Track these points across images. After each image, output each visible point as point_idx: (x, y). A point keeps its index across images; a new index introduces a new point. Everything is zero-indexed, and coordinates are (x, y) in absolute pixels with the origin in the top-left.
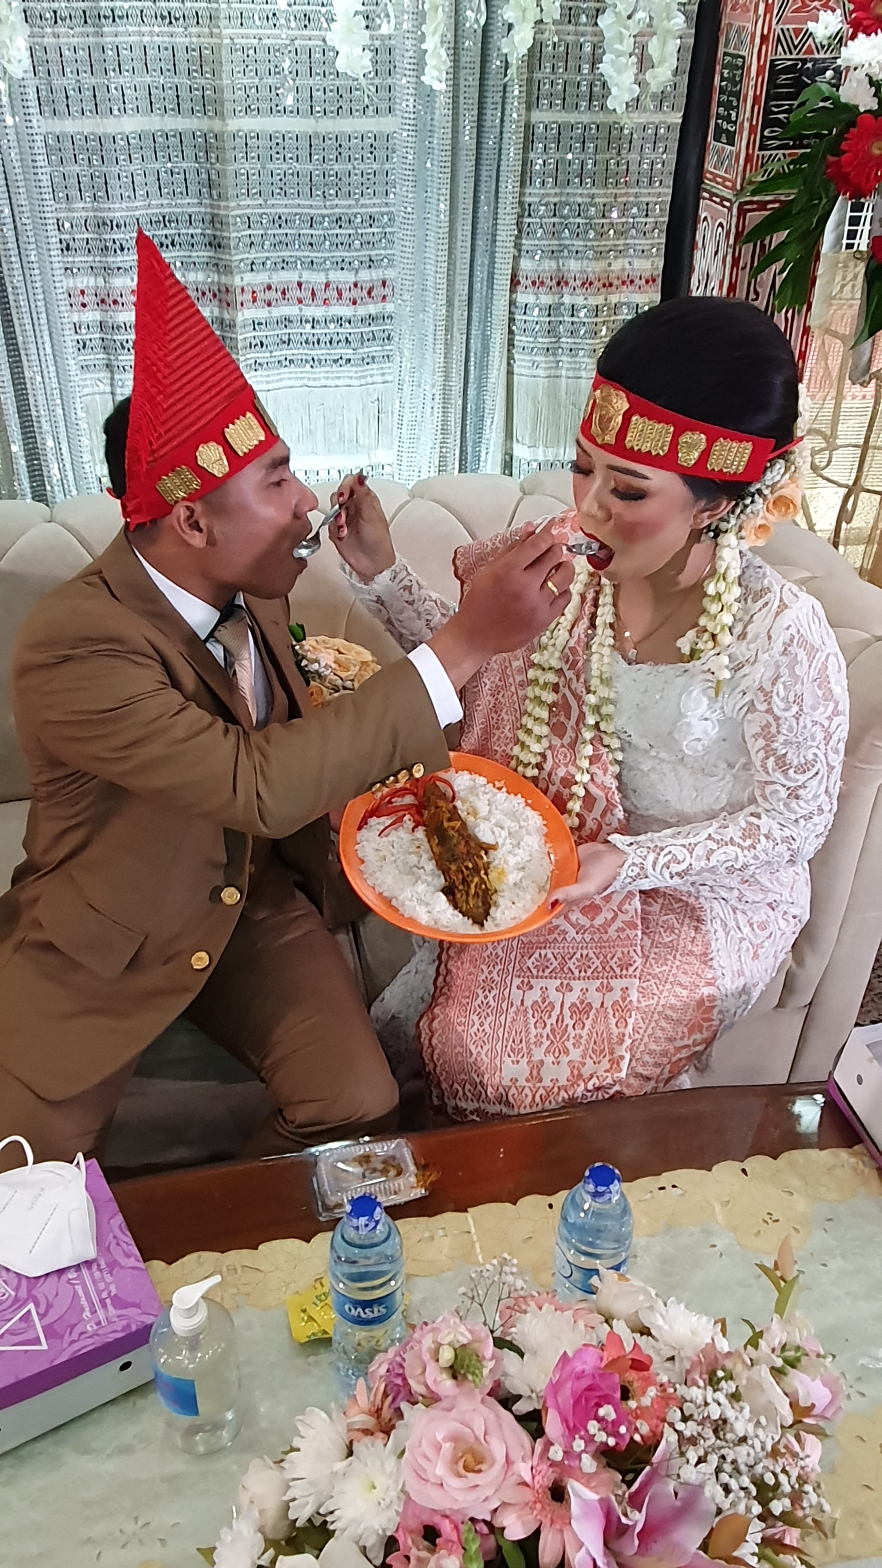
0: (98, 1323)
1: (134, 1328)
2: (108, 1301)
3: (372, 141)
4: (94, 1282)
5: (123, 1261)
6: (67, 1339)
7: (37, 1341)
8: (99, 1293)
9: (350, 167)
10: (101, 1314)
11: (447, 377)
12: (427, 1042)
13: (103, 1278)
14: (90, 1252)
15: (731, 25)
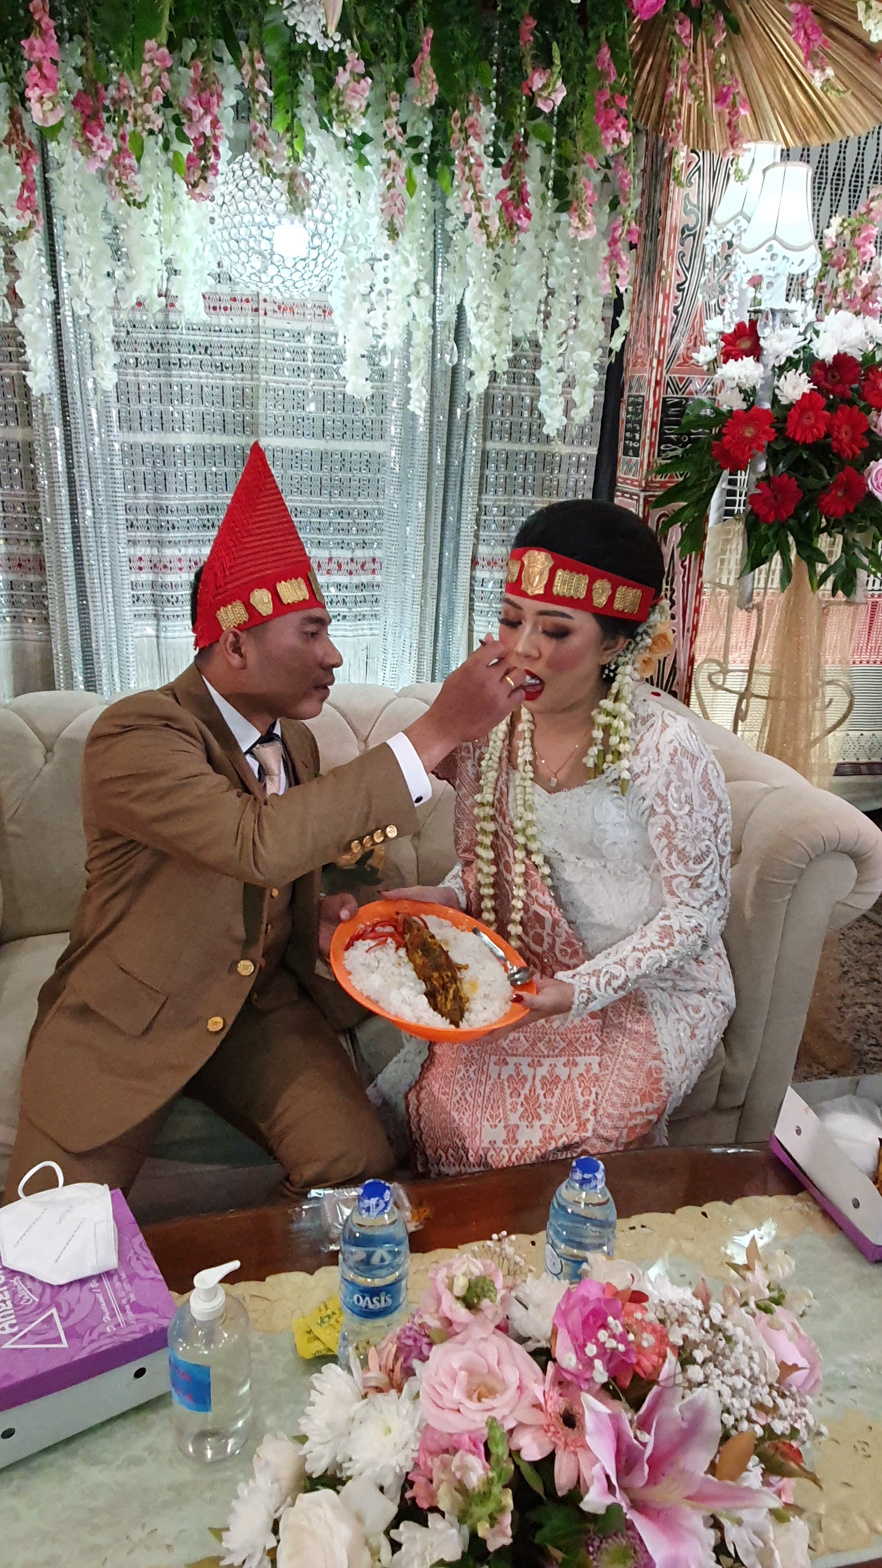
0: (118, 1325)
1: (151, 1330)
2: (128, 1307)
3: (367, 457)
4: (115, 1291)
5: (143, 1273)
6: (87, 1338)
7: (58, 1340)
8: (119, 1300)
9: (350, 475)
10: (120, 1318)
11: (422, 631)
12: (414, 1112)
13: (123, 1289)
14: (112, 1262)
15: (633, 377)
